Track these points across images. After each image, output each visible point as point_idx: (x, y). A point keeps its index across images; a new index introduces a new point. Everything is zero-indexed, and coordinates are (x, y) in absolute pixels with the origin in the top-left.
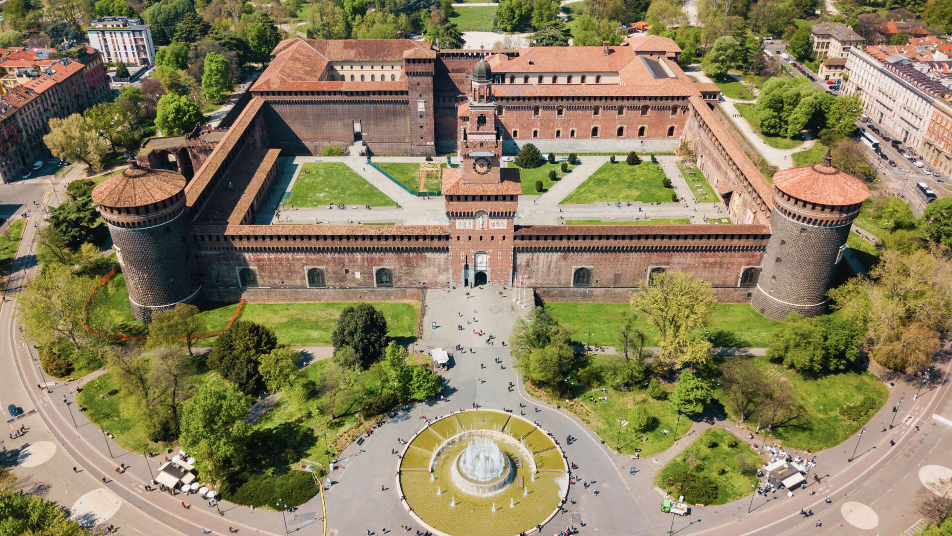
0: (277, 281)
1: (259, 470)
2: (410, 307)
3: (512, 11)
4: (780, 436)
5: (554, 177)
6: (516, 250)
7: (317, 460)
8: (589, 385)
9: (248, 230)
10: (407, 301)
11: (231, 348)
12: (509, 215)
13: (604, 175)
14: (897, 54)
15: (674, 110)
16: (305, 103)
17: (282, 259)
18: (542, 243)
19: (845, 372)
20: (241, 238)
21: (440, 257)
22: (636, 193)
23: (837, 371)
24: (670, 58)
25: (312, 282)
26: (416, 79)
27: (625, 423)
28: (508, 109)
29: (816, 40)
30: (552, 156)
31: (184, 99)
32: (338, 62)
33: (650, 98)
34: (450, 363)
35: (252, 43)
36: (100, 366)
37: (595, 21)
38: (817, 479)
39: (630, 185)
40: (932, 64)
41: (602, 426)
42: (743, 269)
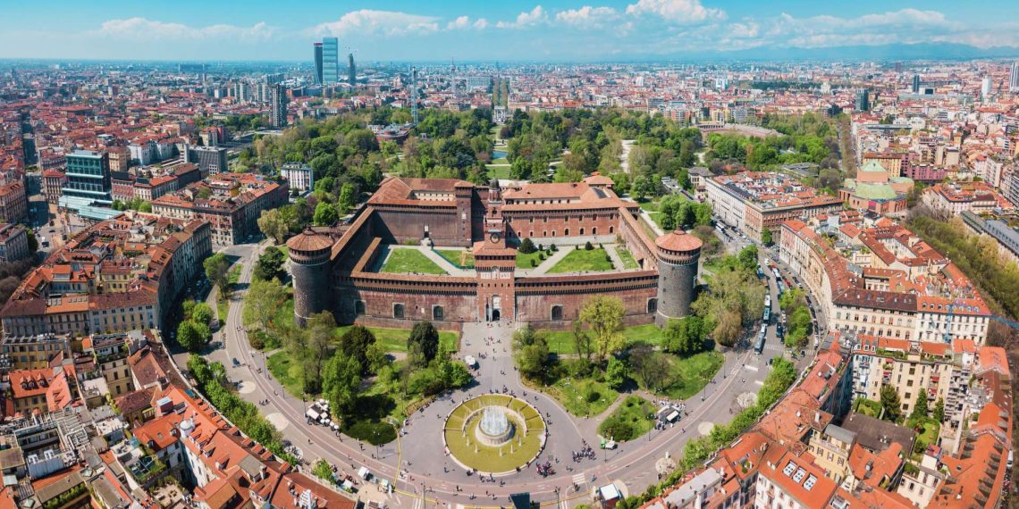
0: (376, 312)
1: (363, 418)
2: (453, 335)
3: (520, 167)
4: (667, 394)
5: (542, 258)
6: (517, 294)
7: (397, 417)
8: (559, 377)
9: (364, 275)
10: (451, 331)
11: (351, 342)
12: (511, 269)
13: (572, 257)
14: (728, 180)
15: (612, 216)
16: (397, 212)
17: (379, 297)
18: (531, 289)
19: (702, 351)
20: (359, 279)
21: (473, 298)
22: (590, 266)
23: (698, 352)
24: (609, 188)
25: (396, 314)
26: (462, 199)
27: (580, 398)
28: (515, 218)
29: (692, 177)
30: (541, 246)
31: (330, 205)
32: (417, 191)
33: (597, 210)
34: (476, 366)
35: (368, 180)
36: (279, 347)
37: (568, 171)
38: (686, 414)
39: (587, 262)
40: (744, 183)
41: (567, 401)
42: (648, 299)
